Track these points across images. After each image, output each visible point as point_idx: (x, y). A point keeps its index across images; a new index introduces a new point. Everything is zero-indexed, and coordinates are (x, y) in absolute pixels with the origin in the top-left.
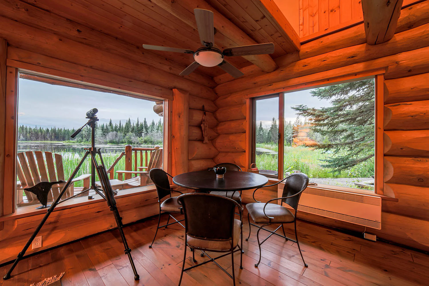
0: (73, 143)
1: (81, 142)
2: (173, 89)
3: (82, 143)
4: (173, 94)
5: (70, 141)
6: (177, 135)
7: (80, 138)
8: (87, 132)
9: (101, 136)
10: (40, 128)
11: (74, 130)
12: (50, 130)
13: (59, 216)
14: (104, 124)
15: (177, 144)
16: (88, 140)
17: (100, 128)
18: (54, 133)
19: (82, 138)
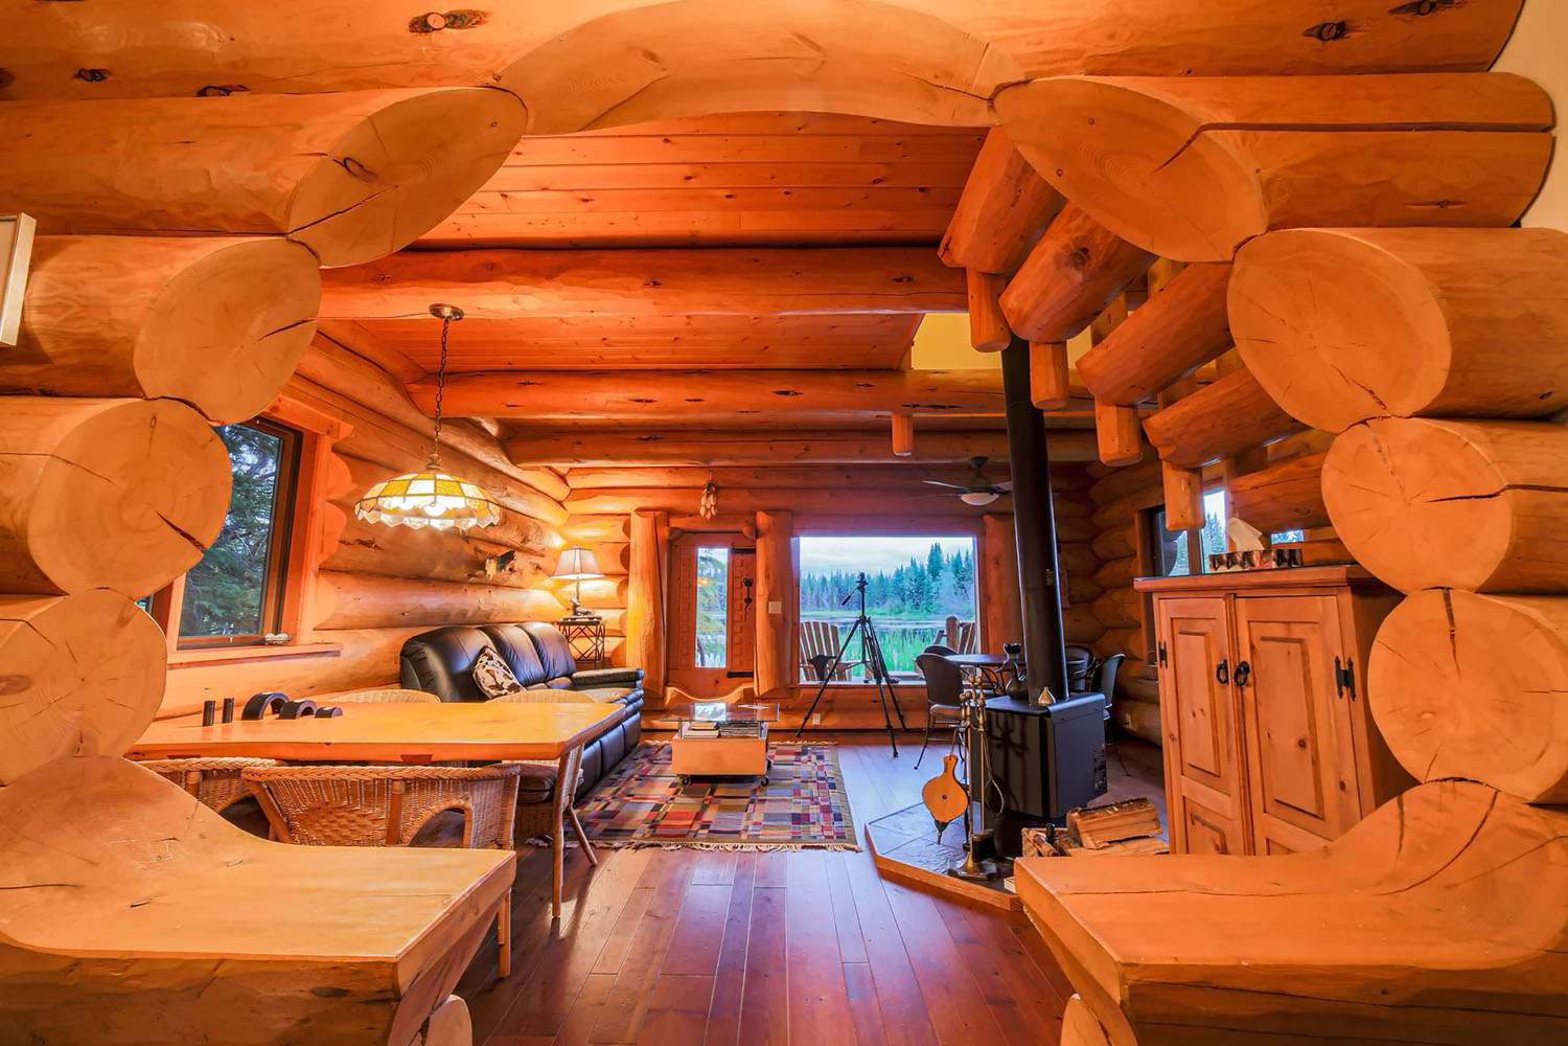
0: (882, 614)
1: (900, 612)
2: (985, 517)
3: (903, 616)
4: (984, 526)
5: (874, 610)
6: (995, 597)
7: (898, 601)
8: (916, 580)
9: (953, 591)
10: (809, 576)
11: (882, 575)
12: (828, 579)
13: (834, 695)
14: (959, 554)
15: (995, 611)
16: (917, 604)
17: (950, 568)
18: (837, 589)
19: (903, 600)
